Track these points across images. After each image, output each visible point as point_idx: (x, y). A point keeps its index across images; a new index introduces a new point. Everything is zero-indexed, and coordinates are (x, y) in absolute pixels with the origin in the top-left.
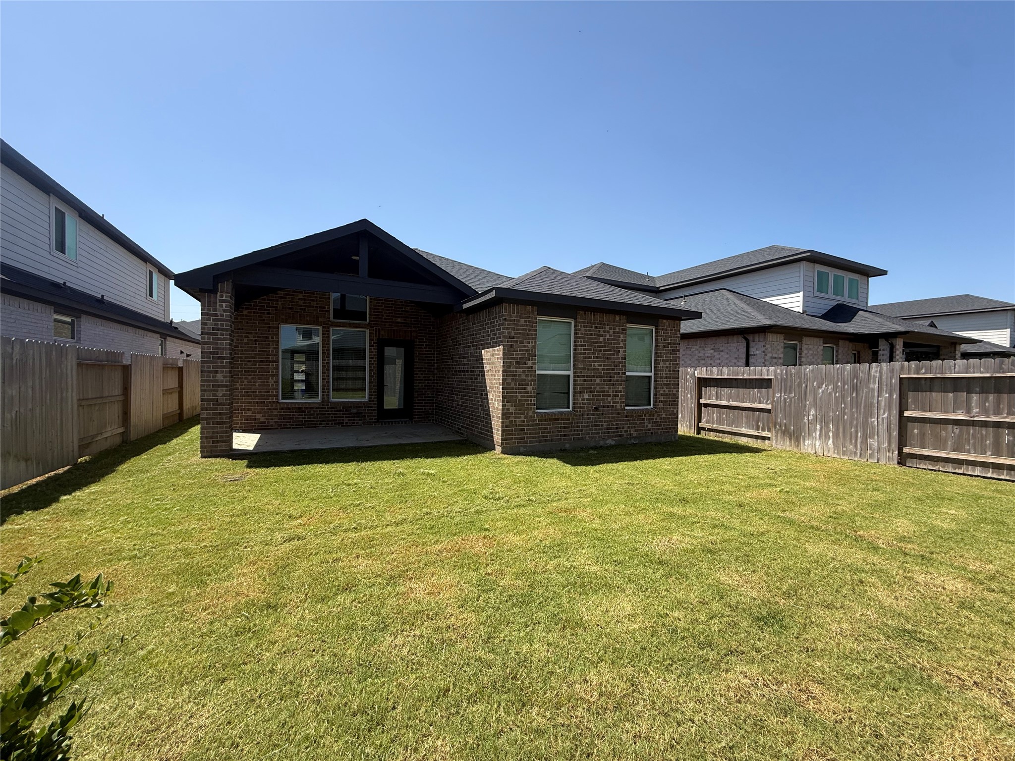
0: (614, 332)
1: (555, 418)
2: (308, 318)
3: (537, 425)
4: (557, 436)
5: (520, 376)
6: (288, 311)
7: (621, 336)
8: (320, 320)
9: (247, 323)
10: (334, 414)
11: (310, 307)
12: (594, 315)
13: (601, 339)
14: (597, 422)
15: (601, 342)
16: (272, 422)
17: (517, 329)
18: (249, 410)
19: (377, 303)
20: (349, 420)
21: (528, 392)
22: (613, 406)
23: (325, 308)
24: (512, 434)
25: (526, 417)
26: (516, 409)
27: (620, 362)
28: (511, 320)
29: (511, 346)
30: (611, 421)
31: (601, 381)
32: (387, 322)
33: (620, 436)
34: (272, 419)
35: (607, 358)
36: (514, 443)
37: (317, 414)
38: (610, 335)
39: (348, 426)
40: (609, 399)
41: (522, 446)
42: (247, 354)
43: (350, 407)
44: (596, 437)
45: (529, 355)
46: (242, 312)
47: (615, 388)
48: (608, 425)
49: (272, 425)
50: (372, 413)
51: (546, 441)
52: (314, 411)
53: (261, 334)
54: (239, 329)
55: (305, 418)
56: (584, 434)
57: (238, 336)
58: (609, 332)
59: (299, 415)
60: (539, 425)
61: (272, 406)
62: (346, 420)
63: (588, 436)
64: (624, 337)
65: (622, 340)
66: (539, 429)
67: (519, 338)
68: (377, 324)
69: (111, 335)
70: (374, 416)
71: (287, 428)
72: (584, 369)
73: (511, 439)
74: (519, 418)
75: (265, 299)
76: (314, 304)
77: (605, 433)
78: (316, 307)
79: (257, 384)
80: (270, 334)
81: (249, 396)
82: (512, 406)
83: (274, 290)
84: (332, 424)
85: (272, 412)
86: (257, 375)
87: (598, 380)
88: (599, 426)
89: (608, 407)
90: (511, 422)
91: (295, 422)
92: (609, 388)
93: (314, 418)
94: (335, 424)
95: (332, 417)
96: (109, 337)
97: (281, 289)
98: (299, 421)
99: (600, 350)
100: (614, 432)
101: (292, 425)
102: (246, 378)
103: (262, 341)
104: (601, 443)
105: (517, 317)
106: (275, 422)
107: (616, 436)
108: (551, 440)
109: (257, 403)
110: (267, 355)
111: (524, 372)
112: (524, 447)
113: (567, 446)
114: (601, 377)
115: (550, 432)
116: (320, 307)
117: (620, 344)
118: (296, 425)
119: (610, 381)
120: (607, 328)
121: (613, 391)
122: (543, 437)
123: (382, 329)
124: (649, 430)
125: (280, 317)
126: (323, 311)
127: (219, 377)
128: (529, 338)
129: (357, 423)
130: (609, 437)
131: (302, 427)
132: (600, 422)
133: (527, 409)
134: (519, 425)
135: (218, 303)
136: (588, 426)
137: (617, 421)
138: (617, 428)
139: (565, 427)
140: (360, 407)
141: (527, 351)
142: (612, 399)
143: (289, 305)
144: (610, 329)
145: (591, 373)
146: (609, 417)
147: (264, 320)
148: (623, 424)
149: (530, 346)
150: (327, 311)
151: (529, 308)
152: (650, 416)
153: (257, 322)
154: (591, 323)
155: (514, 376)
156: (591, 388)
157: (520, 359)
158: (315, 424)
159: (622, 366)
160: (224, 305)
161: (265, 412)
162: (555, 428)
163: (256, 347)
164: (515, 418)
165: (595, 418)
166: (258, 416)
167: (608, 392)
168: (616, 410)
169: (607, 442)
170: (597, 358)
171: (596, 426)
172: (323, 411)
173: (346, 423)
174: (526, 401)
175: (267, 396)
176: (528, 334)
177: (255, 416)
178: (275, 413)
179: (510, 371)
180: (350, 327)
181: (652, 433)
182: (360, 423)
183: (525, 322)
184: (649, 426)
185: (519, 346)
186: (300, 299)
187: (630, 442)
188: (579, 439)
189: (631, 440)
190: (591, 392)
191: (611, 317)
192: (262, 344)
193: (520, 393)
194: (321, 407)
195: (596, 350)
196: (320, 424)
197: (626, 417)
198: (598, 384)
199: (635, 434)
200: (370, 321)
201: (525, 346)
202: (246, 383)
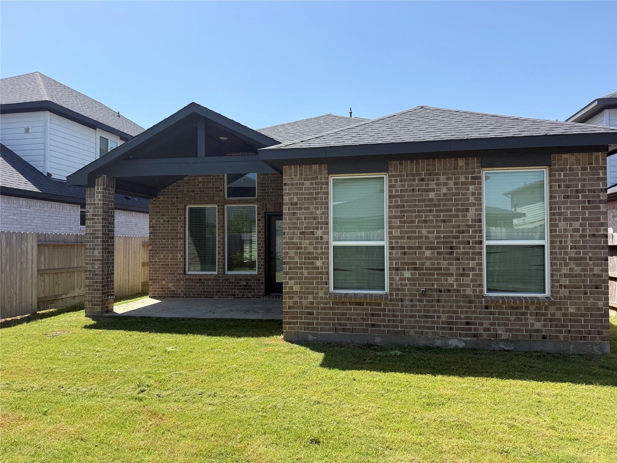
0: (455, 184)
1: (358, 302)
2: (206, 199)
3: (330, 309)
4: (361, 325)
5: (305, 248)
6: (191, 193)
7: (471, 187)
8: (216, 199)
9: (163, 207)
10: (227, 286)
11: (208, 188)
12: (417, 164)
13: (432, 195)
14: (428, 311)
15: (431, 200)
16: (180, 291)
17: (301, 194)
18: (164, 280)
19: (264, 178)
20: (240, 292)
21: (317, 268)
22: (458, 291)
23: (219, 188)
24: (297, 318)
25: (314, 298)
26: (301, 288)
27: (469, 226)
28: (292, 184)
29: (294, 214)
30: (455, 312)
31: (433, 253)
32: (273, 196)
33: (475, 336)
34: (180, 288)
35: (444, 221)
36: (300, 328)
37: (214, 286)
38: (448, 189)
39: (239, 298)
40: (451, 280)
41: (310, 333)
42: (163, 233)
43: (241, 280)
44: (427, 333)
45: (318, 223)
46: (159, 198)
47: (460, 264)
48: (449, 317)
49: (179, 294)
50: (260, 286)
51: (344, 330)
52: (211, 283)
53: (172, 215)
54: (157, 212)
55: (204, 289)
56: (406, 327)
57: (157, 218)
58: (445, 184)
59: (200, 286)
60: (334, 309)
61: (180, 277)
62: (237, 292)
63: (412, 330)
64: (476, 189)
65: (473, 194)
66: (334, 314)
67: (304, 204)
68: (264, 199)
69: (134, 222)
70: (262, 289)
71: (191, 297)
72: (402, 238)
73: (296, 323)
74: (306, 298)
75: (174, 186)
76: (211, 185)
77: (443, 328)
78: (213, 188)
79: (169, 258)
80: (178, 215)
81: (164, 268)
82: (296, 283)
83: (181, 177)
84: (225, 295)
85: (180, 283)
86: (170, 250)
87: (428, 253)
88: (433, 317)
89: (449, 291)
90: (296, 303)
91: (197, 291)
92: (450, 264)
93: (211, 289)
94: (228, 295)
95: (225, 289)
96: (132, 224)
97: (185, 176)
98: (199, 291)
99: (431, 211)
100: (462, 329)
101: (194, 294)
102: (162, 253)
103: (173, 221)
104: (438, 343)
105: (300, 179)
106: (182, 291)
107: (466, 335)
108: (353, 330)
109: (169, 274)
110: (177, 233)
111: (311, 244)
112: (313, 335)
113: (378, 340)
114: (432, 248)
115: (349, 319)
116: (215, 188)
117: (468, 199)
118: (197, 294)
119: (451, 253)
120: (443, 179)
121: (458, 269)
122: (340, 324)
123: (269, 203)
124: (538, 331)
125: (185, 199)
126: (217, 191)
127: (96, 253)
128: (317, 203)
129: (247, 295)
130: (454, 336)
131: (202, 297)
132: (435, 312)
133: (317, 288)
134: (306, 308)
135: (96, 195)
136: (412, 316)
137: (467, 312)
138: (468, 324)
139: (373, 315)
140: (249, 280)
141: (315, 218)
142: (456, 280)
143: (192, 188)
144: (448, 179)
145: (415, 243)
146: (451, 307)
147: (174, 203)
148: (480, 319)
149: (319, 212)
150: (221, 191)
151: (315, 167)
152: (537, 308)
153: (169, 205)
154: (412, 175)
155: (298, 248)
156: (415, 264)
157: (306, 228)
158: (212, 295)
159: (475, 232)
160: (99, 195)
161: (175, 282)
162: (358, 314)
163: (168, 227)
164: (301, 298)
165: (425, 306)
166: (170, 285)
167: (448, 269)
168: (465, 296)
169: (450, 342)
170: (425, 222)
171: (427, 317)
172: (218, 283)
173: (238, 295)
174: (314, 278)
175: (177, 268)
176: (315, 199)
177: (168, 285)
178: (182, 283)
179: (293, 243)
180: (240, 203)
181: (544, 337)
182: (250, 295)
183: (312, 184)
184: (538, 325)
185: (303, 214)
186: (200, 182)
187: (496, 347)
188: (397, 333)
189: (498, 344)
190: (415, 269)
191: (449, 163)
192: (173, 224)
193: (307, 268)
194: (216, 279)
195: (423, 211)
196: (216, 295)
197: (487, 307)
198: (428, 258)
199: (505, 336)
200: (258, 196)
201: (312, 213)
202: (162, 257)
